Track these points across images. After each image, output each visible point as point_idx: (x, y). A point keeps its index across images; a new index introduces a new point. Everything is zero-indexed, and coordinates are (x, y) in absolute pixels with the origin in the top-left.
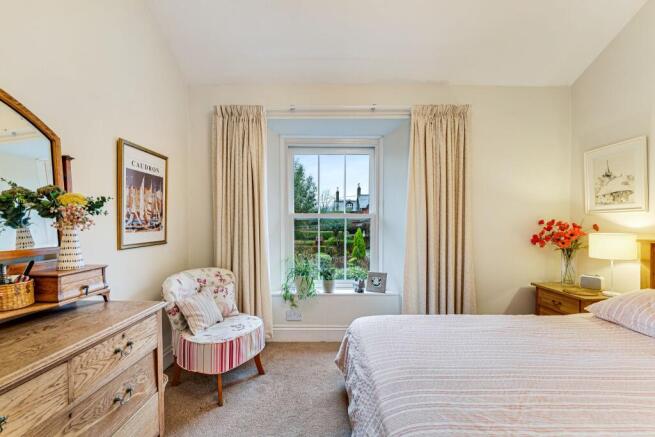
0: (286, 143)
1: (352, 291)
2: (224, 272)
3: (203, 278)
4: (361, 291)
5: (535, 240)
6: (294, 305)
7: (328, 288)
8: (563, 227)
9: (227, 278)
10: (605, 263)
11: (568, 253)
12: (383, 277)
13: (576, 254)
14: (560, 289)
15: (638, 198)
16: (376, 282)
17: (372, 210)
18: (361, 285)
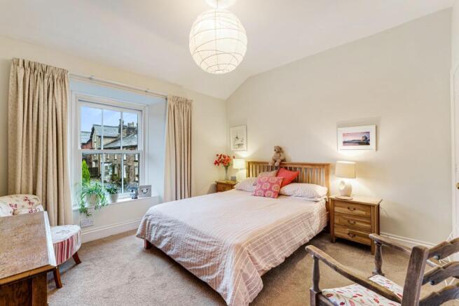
0: (76, 97)
1: (130, 199)
2: (31, 197)
3: (14, 203)
4: (136, 198)
5: (216, 163)
6: (88, 215)
7: (114, 199)
8: (224, 157)
9: (35, 201)
10: (237, 170)
11: (227, 167)
12: (149, 188)
13: (229, 167)
14: (225, 182)
15: (244, 146)
16: (145, 191)
17: (140, 148)
18: (137, 194)
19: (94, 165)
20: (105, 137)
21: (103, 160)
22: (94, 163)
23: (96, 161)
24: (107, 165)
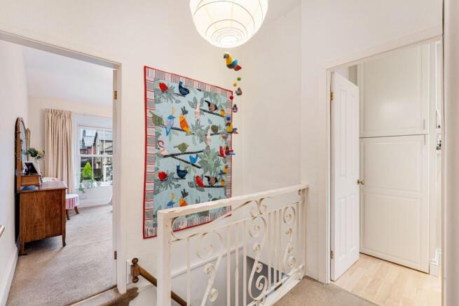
6: (84, 192)
19: (97, 167)
20: (107, 141)
21: (105, 162)
22: (97, 165)
23: (99, 163)
24: (108, 166)
